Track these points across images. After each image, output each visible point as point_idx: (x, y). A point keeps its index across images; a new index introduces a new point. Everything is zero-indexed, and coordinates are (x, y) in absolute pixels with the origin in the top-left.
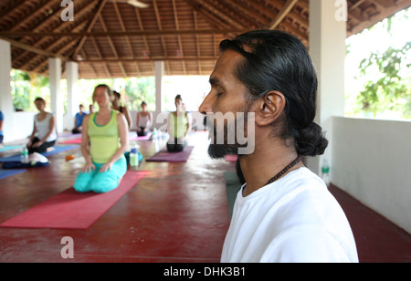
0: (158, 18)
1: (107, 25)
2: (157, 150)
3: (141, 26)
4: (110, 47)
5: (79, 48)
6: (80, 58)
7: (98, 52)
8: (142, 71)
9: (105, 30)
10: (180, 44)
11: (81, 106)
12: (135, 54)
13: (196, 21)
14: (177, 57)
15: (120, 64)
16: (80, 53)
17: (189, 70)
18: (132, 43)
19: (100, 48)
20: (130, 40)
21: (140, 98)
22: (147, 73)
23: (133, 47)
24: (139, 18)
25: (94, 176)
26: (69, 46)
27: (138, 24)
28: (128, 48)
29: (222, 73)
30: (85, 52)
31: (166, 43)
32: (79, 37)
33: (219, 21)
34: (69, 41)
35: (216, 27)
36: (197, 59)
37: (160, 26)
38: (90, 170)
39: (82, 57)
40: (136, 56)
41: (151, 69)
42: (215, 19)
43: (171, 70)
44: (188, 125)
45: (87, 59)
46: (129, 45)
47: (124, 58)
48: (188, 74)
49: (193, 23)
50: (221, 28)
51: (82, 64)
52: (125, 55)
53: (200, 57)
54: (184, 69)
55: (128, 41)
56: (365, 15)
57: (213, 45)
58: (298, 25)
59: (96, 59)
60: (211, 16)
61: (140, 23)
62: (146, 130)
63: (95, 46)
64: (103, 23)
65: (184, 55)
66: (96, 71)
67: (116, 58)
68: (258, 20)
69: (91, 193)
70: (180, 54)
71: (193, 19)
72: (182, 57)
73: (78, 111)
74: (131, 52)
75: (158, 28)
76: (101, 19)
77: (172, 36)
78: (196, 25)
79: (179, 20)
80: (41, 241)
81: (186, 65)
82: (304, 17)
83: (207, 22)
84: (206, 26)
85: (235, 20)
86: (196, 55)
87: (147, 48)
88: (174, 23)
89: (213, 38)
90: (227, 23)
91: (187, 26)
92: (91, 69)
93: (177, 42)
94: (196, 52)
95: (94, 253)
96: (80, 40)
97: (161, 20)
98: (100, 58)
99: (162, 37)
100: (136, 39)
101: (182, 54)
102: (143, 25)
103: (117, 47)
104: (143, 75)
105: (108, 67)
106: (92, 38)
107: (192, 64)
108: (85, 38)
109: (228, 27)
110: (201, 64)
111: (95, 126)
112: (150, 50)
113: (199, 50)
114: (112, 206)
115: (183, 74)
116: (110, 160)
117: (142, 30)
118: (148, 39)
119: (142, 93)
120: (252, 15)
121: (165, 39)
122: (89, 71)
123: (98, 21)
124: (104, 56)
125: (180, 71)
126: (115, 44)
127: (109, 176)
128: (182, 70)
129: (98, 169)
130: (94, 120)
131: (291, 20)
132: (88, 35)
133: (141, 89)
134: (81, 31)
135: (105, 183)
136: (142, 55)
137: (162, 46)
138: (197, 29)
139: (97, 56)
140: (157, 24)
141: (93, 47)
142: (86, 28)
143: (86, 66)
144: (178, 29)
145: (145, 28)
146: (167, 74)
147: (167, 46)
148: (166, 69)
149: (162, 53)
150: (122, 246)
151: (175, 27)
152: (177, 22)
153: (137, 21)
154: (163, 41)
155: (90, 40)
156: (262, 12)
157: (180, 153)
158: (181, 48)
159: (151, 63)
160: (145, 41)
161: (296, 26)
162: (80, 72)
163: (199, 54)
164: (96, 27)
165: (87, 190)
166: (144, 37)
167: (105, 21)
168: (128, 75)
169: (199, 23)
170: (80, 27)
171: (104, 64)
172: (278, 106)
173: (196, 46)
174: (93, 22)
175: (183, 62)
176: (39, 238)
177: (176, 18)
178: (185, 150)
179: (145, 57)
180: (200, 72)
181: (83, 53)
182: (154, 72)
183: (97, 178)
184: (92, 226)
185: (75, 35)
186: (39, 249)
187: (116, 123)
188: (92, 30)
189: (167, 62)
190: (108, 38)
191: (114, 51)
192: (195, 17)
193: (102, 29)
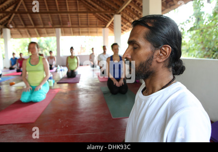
0: (57, 4)
1: (27, 7)
2: (61, 77)
3: (47, 9)
4: (29, 20)
5: (11, 20)
6: (11, 27)
7: (22, 23)
8: (48, 34)
9: (26, 10)
10: (70, 19)
11: (14, 54)
12: (44, 24)
13: (78, 6)
14: (68, 26)
15: (36, 30)
16: (11, 23)
17: (74, 33)
18: (42, 18)
19: (23, 20)
20: (41, 16)
21: (46, 49)
22: (51, 35)
23: (43, 20)
24: (46, 4)
25: (32, 93)
26: (4, 19)
27: (45, 7)
28: (40, 21)
29: (137, 37)
30: (14, 22)
31: (62, 18)
32: (10, 14)
33: (91, 6)
34: (4, 17)
35: (89, 9)
36: (79, 27)
37: (58, 9)
38: (29, 90)
39: (13, 26)
40: (45, 25)
41: (53, 33)
42: (89, 5)
43: (65, 33)
44: (78, 63)
45: (16, 27)
46: (41, 19)
47: (38, 26)
48: (74, 35)
49: (77, 7)
50: (92, 10)
51: (13, 30)
52: (38, 25)
53: (80, 26)
54: (72, 32)
55: (40, 17)
56: (168, 6)
57: (87, 19)
58: (134, 9)
59: (21, 27)
60: (87, 4)
61: (47, 6)
62: (53, 66)
63: (20, 19)
64: (24, 6)
65: (72, 25)
66: (21, 34)
67: (33, 26)
68: (112, 6)
69: (31, 103)
70: (69, 24)
71: (77, 5)
72: (71, 26)
73: (12, 57)
74: (42, 23)
75: (57, 10)
76: (23, 4)
77: (65, 14)
78: (78, 8)
79: (69, 5)
80: (9, 131)
81: (73, 30)
82: (137, 5)
83: (84, 7)
84: (84, 9)
85: (100, 6)
86: (79, 25)
87: (51, 21)
88: (66, 7)
89: (87, 16)
90: (96, 8)
91: (73, 9)
92: (18, 32)
93: (68, 18)
94: (79, 23)
95: (43, 135)
96: (11, 16)
97: (59, 5)
98: (24, 26)
99: (59, 15)
100: (45, 16)
101: (71, 24)
102: (49, 8)
103: (33, 20)
104: (49, 36)
105: (29, 31)
106: (18, 15)
107: (76, 30)
108: (14, 15)
109: (96, 10)
110: (81, 30)
111: (30, 65)
112: (53, 22)
113: (80, 22)
114: (45, 110)
115: (71, 35)
116: (40, 84)
117: (48, 10)
118: (51, 16)
119: (48, 46)
120: (109, 4)
121: (61, 16)
122: (17, 34)
123: (21, 5)
124: (26, 25)
125: (70, 34)
126: (32, 18)
127: (41, 93)
128: (71, 33)
129: (34, 90)
130: (30, 62)
131: (130, 7)
132: (16, 13)
133: (47, 44)
134: (11, 10)
135: (38, 96)
136: (48, 25)
137: (59, 20)
138: (79, 10)
139: (22, 25)
140: (56, 7)
141: (19, 20)
142: (14, 9)
143: (15, 31)
144: (68, 10)
145: (49, 10)
146: (62, 35)
147: (62, 20)
148: (62, 32)
149: (59, 23)
150: (57, 130)
151: (67, 9)
152: (68, 6)
153: (45, 5)
154: (60, 17)
155: (17, 16)
156: (115, 2)
157: (74, 78)
158: (70, 21)
159: (53, 29)
160: (50, 17)
161: (132, 10)
162: (11, 34)
163: (80, 24)
164: (20, 8)
165: (28, 101)
166: (49, 15)
167: (26, 5)
168: (40, 36)
169: (80, 7)
170: (11, 8)
171: (26, 30)
172: (168, 52)
173: (78, 20)
174: (19, 5)
175: (71, 29)
176: (7, 130)
177: (67, 4)
178: (77, 76)
179: (50, 25)
180: (81, 34)
181: (13, 23)
182: (55, 34)
183: (33, 94)
184: (36, 120)
185: (8, 13)
186: (9, 136)
187: (42, 63)
188: (18, 10)
189: (63, 29)
190: (28, 15)
191: (32, 23)
192: (78, 4)
193: (25, 10)
